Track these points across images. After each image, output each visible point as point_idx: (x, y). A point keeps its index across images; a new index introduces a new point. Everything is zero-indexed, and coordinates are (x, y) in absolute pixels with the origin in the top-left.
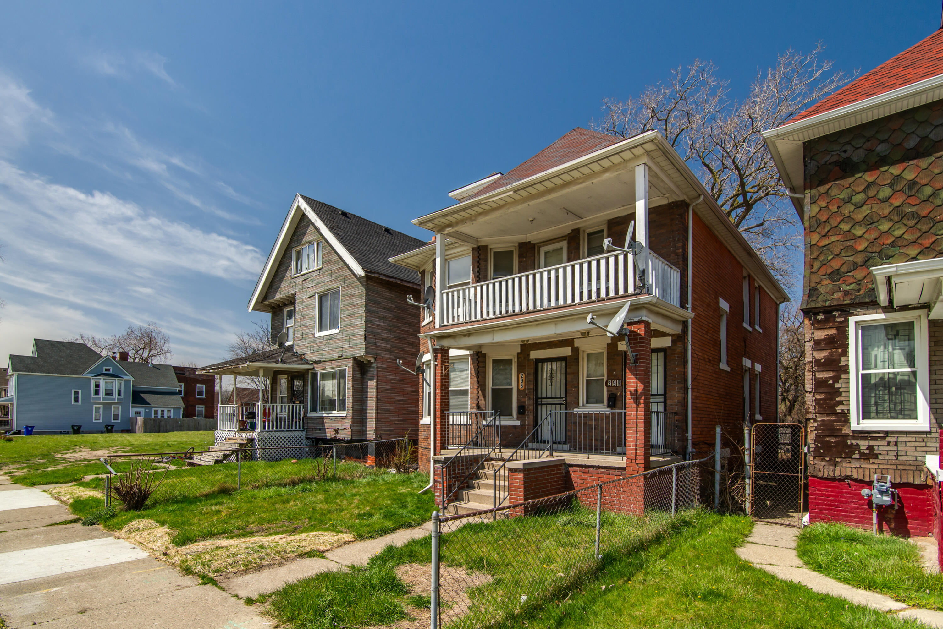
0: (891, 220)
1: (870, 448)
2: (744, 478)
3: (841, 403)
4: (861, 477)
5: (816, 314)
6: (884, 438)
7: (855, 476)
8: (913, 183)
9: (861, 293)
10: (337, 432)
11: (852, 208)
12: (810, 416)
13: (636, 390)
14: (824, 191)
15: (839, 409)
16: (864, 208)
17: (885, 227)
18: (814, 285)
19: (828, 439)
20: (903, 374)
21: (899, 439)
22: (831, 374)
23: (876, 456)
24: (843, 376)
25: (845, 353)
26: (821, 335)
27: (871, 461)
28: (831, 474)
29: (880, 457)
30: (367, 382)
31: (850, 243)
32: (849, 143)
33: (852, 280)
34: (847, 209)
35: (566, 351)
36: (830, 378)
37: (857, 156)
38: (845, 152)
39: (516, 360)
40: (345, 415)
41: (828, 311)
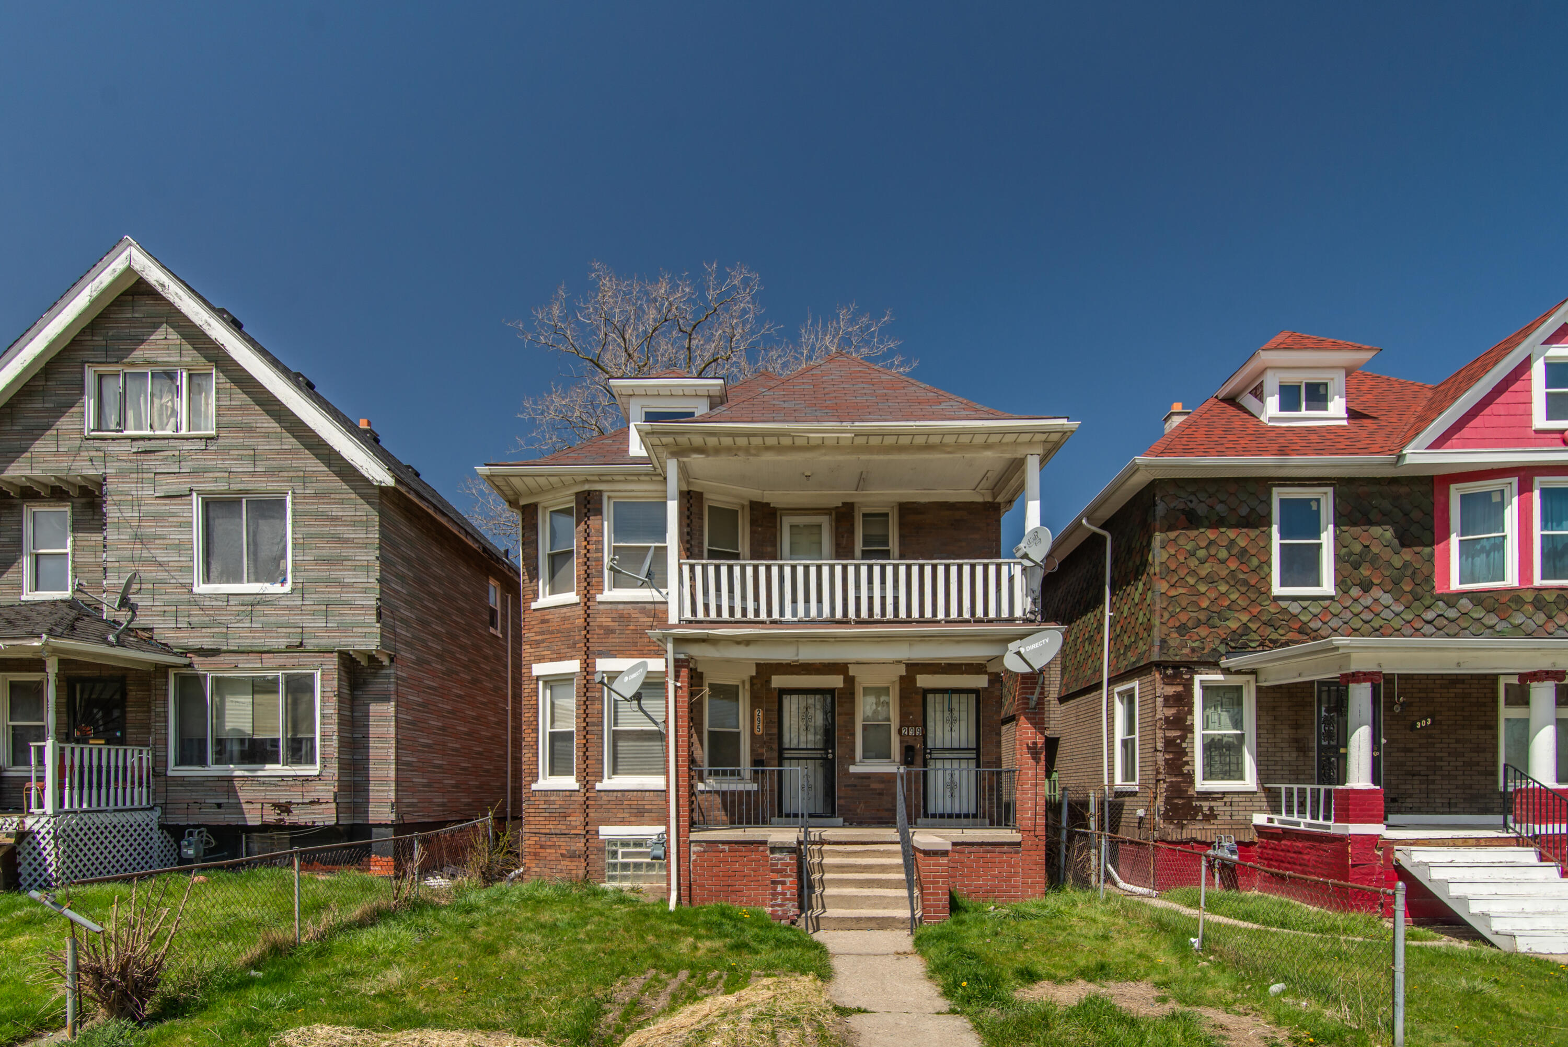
0: (1228, 583)
1: (1211, 809)
2: (1089, 849)
3: (1187, 763)
4: (1204, 839)
5: (1166, 668)
6: (1222, 798)
7: (1199, 838)
8: (1244, 551)
9: (1206, 651)
10: (289, 811)
11: (1197, 563)
12: (1161, 777)
13: (1035, 743)
14: (1173, 538)
15: (1186, 769)
16: (1207, 565)
17: (1223, 588)
18: (1163, 636)
19: (1176, 801)
20: (1229, 736)
21: (1234, 799)
22: (1178, 733)
23: (1215, 817)
24: (1189, 735)
25: (1191, 712)
26: (1170, 690)
27: (1212, 822)
28: (1179, 838)
29: (1219, 817)
30: (368, 705)
31: (1194, 598)
32: (1194, 494)
33: (1196, 637)
34: (1193, 562)
35: (836, 681)
36: (1178, 737)
37: (1201, 510)
38: (1191, 501)
39: (748, 686)
40: (317, 773)
41: (1176, 666)
